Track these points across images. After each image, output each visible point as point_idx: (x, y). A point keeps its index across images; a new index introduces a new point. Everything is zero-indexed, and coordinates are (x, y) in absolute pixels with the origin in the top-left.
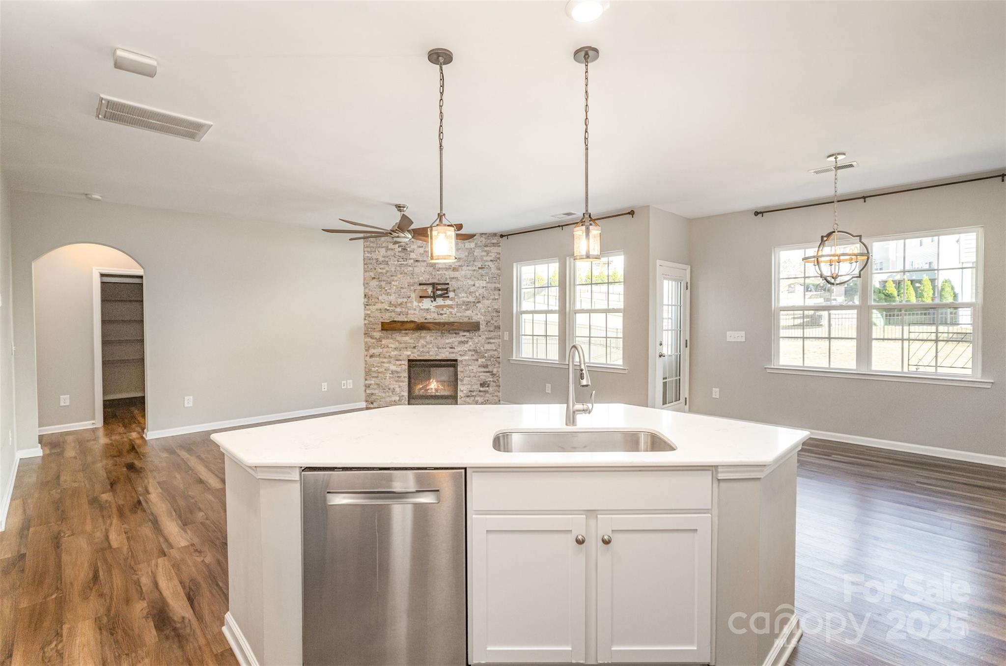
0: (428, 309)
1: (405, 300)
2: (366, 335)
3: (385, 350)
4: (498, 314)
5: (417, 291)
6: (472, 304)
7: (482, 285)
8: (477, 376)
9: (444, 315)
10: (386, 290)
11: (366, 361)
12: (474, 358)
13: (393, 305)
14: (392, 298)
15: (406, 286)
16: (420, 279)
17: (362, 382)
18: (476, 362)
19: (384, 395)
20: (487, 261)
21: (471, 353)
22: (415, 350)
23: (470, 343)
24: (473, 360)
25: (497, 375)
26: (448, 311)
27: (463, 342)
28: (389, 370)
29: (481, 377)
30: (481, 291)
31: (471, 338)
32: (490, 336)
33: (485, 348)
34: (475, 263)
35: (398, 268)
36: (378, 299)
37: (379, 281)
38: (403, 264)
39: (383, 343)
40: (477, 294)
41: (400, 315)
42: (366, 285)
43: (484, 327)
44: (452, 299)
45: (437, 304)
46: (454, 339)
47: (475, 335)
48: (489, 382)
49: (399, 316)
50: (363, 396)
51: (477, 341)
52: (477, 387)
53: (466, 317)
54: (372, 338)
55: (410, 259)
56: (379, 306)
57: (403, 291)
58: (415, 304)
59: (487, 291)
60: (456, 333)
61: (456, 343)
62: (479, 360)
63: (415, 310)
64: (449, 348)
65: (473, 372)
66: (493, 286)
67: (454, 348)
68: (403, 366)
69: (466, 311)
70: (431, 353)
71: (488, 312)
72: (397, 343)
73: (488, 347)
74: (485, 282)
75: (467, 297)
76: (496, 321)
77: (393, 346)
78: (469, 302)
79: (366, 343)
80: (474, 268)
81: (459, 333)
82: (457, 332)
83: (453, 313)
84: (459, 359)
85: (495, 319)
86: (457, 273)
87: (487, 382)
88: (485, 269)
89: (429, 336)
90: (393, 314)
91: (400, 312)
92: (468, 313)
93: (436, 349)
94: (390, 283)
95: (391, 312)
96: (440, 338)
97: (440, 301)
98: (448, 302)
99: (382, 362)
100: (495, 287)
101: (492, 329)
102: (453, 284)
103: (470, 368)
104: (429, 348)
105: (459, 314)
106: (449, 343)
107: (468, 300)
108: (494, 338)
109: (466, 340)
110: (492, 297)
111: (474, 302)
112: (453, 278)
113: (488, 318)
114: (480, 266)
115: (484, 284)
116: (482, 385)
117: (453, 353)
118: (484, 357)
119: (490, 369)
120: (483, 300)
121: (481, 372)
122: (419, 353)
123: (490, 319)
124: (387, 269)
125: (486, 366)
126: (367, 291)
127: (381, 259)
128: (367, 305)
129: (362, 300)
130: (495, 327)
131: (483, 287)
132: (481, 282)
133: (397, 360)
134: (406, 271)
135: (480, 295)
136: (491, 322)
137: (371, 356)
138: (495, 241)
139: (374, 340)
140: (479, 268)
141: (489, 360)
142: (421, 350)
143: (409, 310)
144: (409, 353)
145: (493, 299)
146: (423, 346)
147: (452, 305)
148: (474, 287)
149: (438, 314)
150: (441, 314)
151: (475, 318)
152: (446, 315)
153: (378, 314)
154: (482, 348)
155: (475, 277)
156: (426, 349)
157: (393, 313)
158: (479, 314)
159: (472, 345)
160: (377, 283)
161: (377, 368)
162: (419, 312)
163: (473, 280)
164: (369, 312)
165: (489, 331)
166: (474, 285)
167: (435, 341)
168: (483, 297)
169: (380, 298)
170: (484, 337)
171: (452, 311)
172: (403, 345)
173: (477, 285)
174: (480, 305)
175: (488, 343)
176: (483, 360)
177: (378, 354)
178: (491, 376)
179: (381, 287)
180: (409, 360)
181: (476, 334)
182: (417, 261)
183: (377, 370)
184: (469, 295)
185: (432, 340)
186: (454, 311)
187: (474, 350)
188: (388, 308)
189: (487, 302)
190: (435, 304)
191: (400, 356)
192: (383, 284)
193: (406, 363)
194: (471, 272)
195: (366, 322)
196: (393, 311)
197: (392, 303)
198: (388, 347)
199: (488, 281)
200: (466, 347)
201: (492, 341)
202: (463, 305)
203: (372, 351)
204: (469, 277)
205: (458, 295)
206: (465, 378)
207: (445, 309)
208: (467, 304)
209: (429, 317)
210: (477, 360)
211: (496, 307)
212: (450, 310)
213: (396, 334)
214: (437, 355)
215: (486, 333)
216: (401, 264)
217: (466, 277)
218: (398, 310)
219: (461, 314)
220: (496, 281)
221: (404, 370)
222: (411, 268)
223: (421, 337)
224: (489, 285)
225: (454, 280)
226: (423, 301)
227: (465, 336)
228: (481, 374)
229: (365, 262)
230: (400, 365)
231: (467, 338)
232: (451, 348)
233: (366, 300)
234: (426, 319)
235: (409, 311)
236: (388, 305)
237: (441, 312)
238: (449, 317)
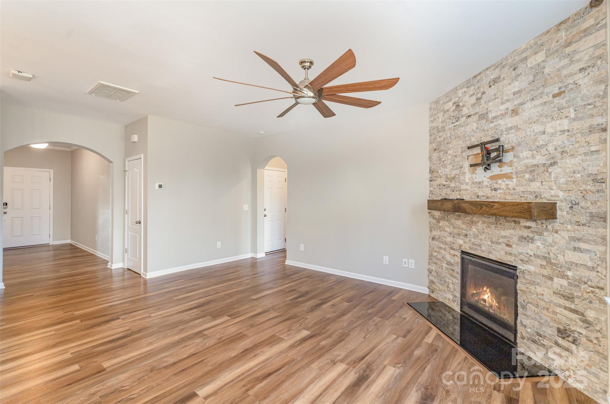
0: (480, 183)
1: (458, 172)
2: (429, 214)
3: (442, 233)
4: (598, 187)
5: (470, 158)
6: (542, 169)
7: (559, 128)
8: (550, 310)
9: (499, 191)
10: (444, 162)
11: (429, 243)
12: (545, 272)
13: (448, 178)
14: (447, 170)
15: (460, 152)
16: (472, 140)
17: (426, 266)
18: (549, 283)
19: (441, 287)
20: (571, 75)
21: (539, 262)
22: (467, 240)
23: (539, 243)
24: (543, 276)
25: (598, 328)
26: (504, 183)
27: (525, 238)
28: (445, 258)
29: (559, 316)
30: (558, 140)
31: (541, 234)
32: (578, 235)
33: (567, 259)
34: (546, 90)
36: (438, 173)
37: (439, 152)
38: (456, 125)
39: (440, 225)
40: (551, 148)
41: (454, 191)
42: (430, 158)
43: (565, 213)
44: (511, 164)
45: (492, 174)
46: (512, 231)
47: (547, 229)
48: (576, 335)
49: (453, 193)
51: (550, 240)
52: (551, 332)
53: (531, 193)
54: (433, 218)
55: (462, 116)
56: (439, 181)
57: (456, 160)
58: (468, 177)
59: (573, 139)
60: (515, 222)
61: (515, 239)
62: (555, 279)
63: (467, 184)
64: (504, 245)
65: (543, 300)
66: (586, 124)
67: (511, 246)
68: (457, 257)
69: (531, 183)
70: (483, 248)
71: (574, 182)
72: (452, 226)
73: (573, 256)
74: (566, 121)
75: (533, 157)
76: (594, 203)
77: (449, 230)
78: (535, 165)
79: (430, 223)
80: (545, 99)
81: (519, 223)
82: (516, 219)
83: (509, 186)
84: (519, 267)
85: (591, 197)
86: (517, 118)
87: (573, 331)
88: (567, 94)
89: (481, 222)
90: (449, 191)
91: (454, 188)
92: (535, 186)
93: (489, 243)
94: (447, 153)
95: (447, 188)
96: (493, 226)
97: (495, 169)
98: (506, 169)
99: (440, 248)
100: (591, 126)
101: (583, 219)
102: (508, 140)
103: (539, 290)
104: (481, 240)
105: (520, 189)
106: (505, 237)
107: (535, 162)
108: (587, 242)
109: (531, 235)
110: (582, 150)
111: (544, 165)
112: (511, 128)
113: (573, 197)
114: (556, 91)
115: (565, 124)
116: (563, 333)
117: (510, 254)
118: (564, 276)
119: (579, 305)
120: (562, 159)
121: (560, 306)
122: (471, 245)
123: (580, 197)
124: (444, 136)
125: (569, 297)
126: (431, 165)
127: (440, 126)
128: (431, 181)
129: (428, 176)
130: (592, 216)
131: (563, 132)
132: (558, 122)
133: (452, 249)
134: (459, 133)
135: (556, 149)
136: (583, 204)
137: (433, 239)
138: (590, 22)
139: (435, 221)
140: (554, 96)
141: (576, 286)
142: (473, 240)
143: (462, 184)
144: (461, 242)
145: (585, 154)
146: (476, 236)
147: (511, 173)
148: (544, 137)
149: (492, 190)
150: (495, 190)
151: (547, 196)
152: (501, 191)
153: (438, 191)
154: (560, 257)
155: (546, 116)
156: (477, 241)
158: (554, 187)
159: (542, 247)
160: (438, 155)
161: (437, 254)
162: (471, 188)
164: (432, 189)
165: (578, 223)
166: (544, 133)
167: (489, 230)
168: (562, 153)
169: (439, 171)
170: (566, 235)
171: (509, 183)
172: (457, 231)
173: (549, 130)
174: (555, 170)
175: (575, 249)
176: (565, 283)
177: (438, 237)
178: (581, 323)
179: (440, 159)
180: (463, 252)
181: (550, 227)
182: (469, 116)
183: (437, 256)
184: (535, 152)
185: (485, 228)
186: (512, 183)
187: (545, 258)
188: (445, 183)
189: (570, 163)
190: (489, 173)
191: (454, 244)
192: (442, 154)
193: (459, 254)
194: (540, 109)
196: (449, 187)
197: (448, 176)
198: (444, 230)
199: (573, 115)
200: (530, 249)
201: (582, 245)
202: (525, 173)
203: (434, 233)
204: (535, 119)
205: (518, 157)
206: (529, 305)
207: (500, 181)
208: (532, 169)
209: (481, 194)
210: (551, 279)
211: (593, 170)
212: (507, 182)
213: (451, 216)
214: (490, 252)
215: (569, 227)
217: (531, 122)
218: (453, 184)
219: (522, 189)
220: (594, 111)
221: (457, 263)
222: (463, 128)
223: (472, 222)
224: (576, 125)
225: (513, 131)
226: (476, 172)
227: (529, 227)
228: (558, 310)
229: (430, 133)
230: (454, 255)
231: (532, 232)
232: (507, 245)
234: (478, 197)
235: (462, 187)
236: (444, 180)
237: (496, 186)
238: (505, 194)
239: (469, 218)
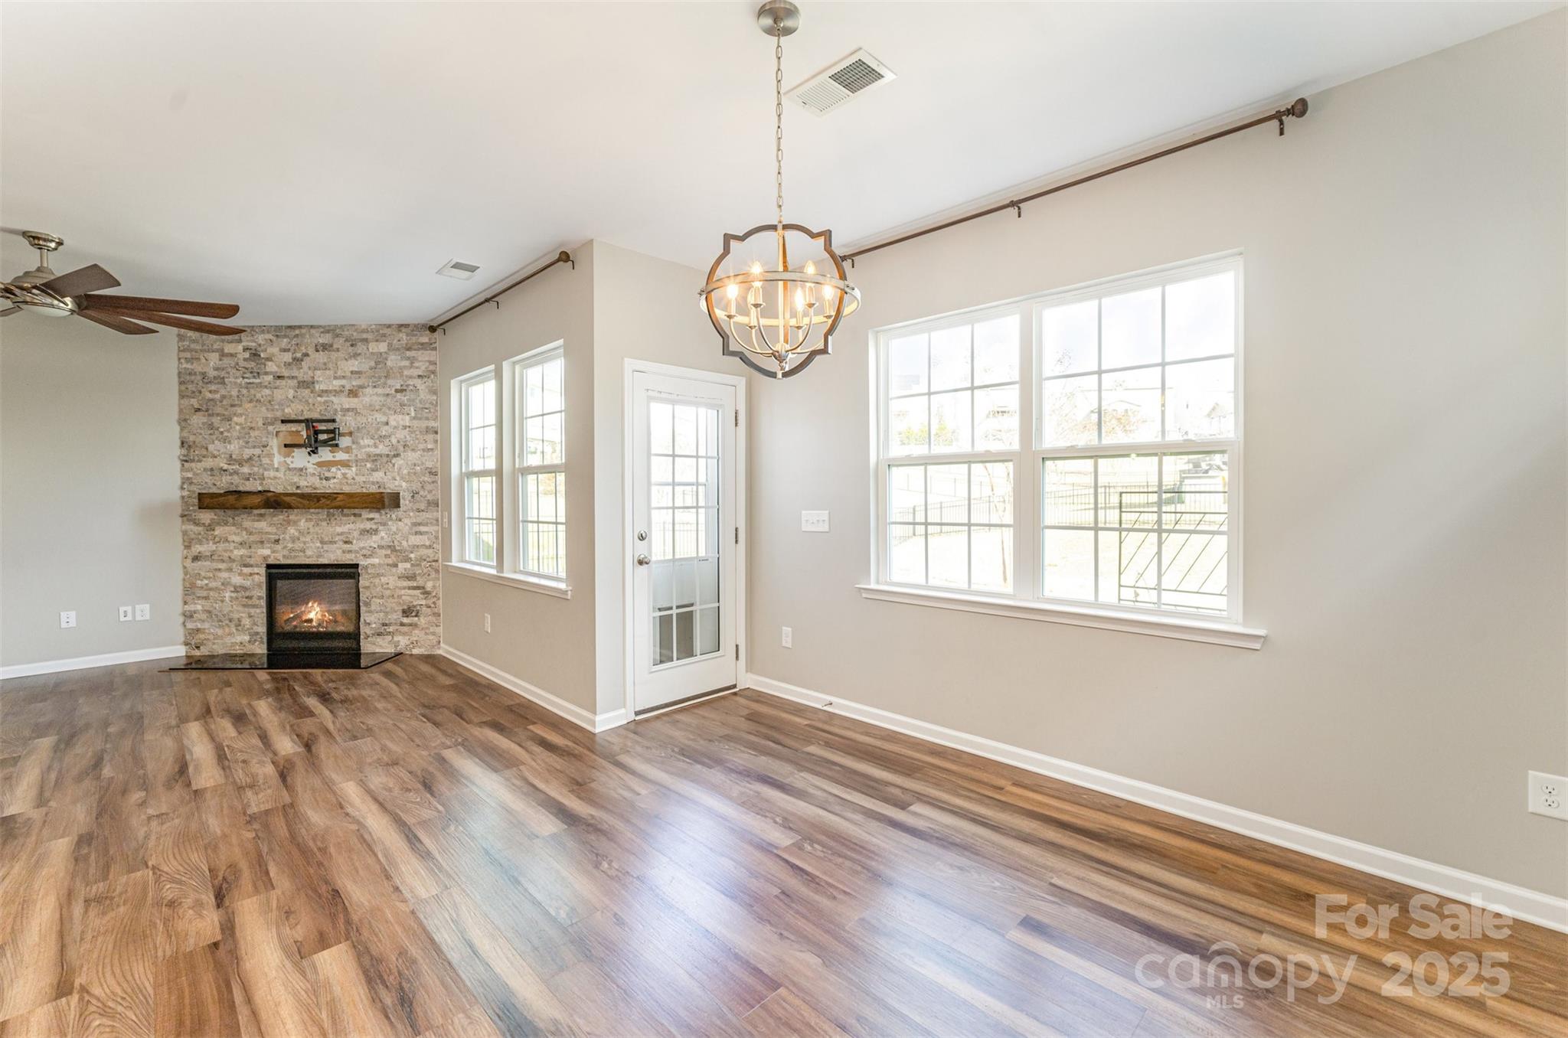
0: (301, 470)
1: (257, 451)
2: (185, 518)
3: (221, 546)
4: (433, 478)
5: (281, 434)
6: (385, 459)
7: (401, 423)
8: (395, 596)
9: (332, 481)
10: (222, 433)
11: (185, 567)
12: (390, 561)
13: (235, 460)
14: (234, 447)
15: (260, 424)
16: (286, 411)
17: (178, 607)
18: (394, 570)
19: (220, 632)
20: (411, 377)
21: (384, 552)
22: (279, 547)
23: (383, 534)
24: (388, 565)
25: (434, 594)
26: (339, 472)
27: (368, 531)
28: (229, 583)
29: (403, 597)
30: (401, 434)
31: (384, 524)
32: (419, 520)
33: (410, 543)
34: (390, 382)
35: (244, 391)
36: (207, 449)
37: (209, 415)
38: (253, 383)
39: (216, 533)
40: (394, 441)
41: (248, 479)
42: (183, 422)
43: (407, 502)
44: (348, 450)
45: (320, 460)
46: (351, 526)
47: (391, 519)
48: (418, 608)
49: (246, 482)
50: (180, 634)
51: (394, 529)
52: (396, 616)
53: (373, 483)
54: (196, 523)
55: (266, 373)
56: (209, 463)
57: (253, 434)
58: (278, 459)
59: (413, 435)
60: (355, 515)
61: (356, 534)
62: (400, 565)
63: (277, 470)
64: (341, 543)
65: (388, 589)
66: (424, 424)
67: (351, 543)
68: (256, 576)
69: (374, 473)
70: (309, 553)
71: (415, 473)
72: (244, 533)
73: (415, 540)
74: (407, 417)
75: (376, 446)
76: (430, 492)
77: (237, 539)
78: (378, 455)
79: (185, 533)
80: (387, 391)
81: (360, 515)
82: (356, 511)
83: (347, 476)
84: (361, 563)
85: (428, 487)
86: (356, 400)
87: (415, 606)
88: (408, 393)
89: (303, 520)
91: (250, 474)
92: (378, 476)
93: (319, 545)
94: (230, 420)
95: (231, 474)
96: (324, 524)
97: (325, 454)
98: (341, 456)
99: (216, 570)
100: (427, 427)
101: (422, 506)
102: (346, 422)
103: (384, 580)
104: (305, 543)
105: (360, 479)
106: (342, 534)
107: (378, 451)
108: (426, 525)
109: (374, 527)
110: (421, 446)
111: (388, 456)
112: (348, 410)
113: (416, 486)
114: (399, 387)
115: (406, 420)
116: (406, 612)
117: (350, 552)
118: (407, 560)
119: (420, 582)
120: (404, 451)
121: (404, 588)
122: (286, 552)
123: (419, 488)
124: (223, 392)
125: (411, 577)
126: (185, 435)
127: (212, 373)
128: (186, 461)
129: (178, 451)
130: (429, 503)
131: (405, 427)
132: (401, 416)
133: (246, 566)
134: (258, 396)
135: (398, 442)
136: (422, 493)
137: (196, 559)
138: (425, 339)
139: (201, 529)
140: (397, 391)
141: (418, 565)
142: (290, 545)
143: (265, 469)
144: (267, 552)
145: (424, 450)
146: (294, 540)
147: (348, 460)
148: (386, 427)
149: (321, 479)
150: (327, 479)
151: (391, 487)
152: (335, 481)
153: (207, 479)
154: (404, 543)
155: (389, 408)
156: (298, 545)
157: (236, 477)
158: (398, 478)
159: (386, 537)
160: (205, 420)
161: (207, 582)
162: (285, 475)
163: (385, 414)
164: (190, 475)
165: (419, 511)
166: (387, 424)
167: (317, 529)
168: (404, 446)
169: (211, 447)
170: (407, 521)
171: (347, 471)
172: (256, 537)
173: (393, 423)
174: (398, 462)
175: (416, 533)
176: (408, 565)
177: (209, 554)
178: (422, 596)
179: (211, 426)
180: (269, 566)
181: (394, 516)
182: (279, 377)
183: (207, 585)
184: (377, 441)
185: (311, 526)
186: (352, 472)
187: (390, 547)
188: (226, 467)
189: (412, 456)
190: (315, 459)
191: (250, 557)
192: (216, 420)
193: (263, 571)
194: (382, 399)
195: (186, 493)
196: (236, 472)
197: (234, 457)
198: (227, 540)
199: (413, 414)
200: (373, 541)
201: (423, 529)
202: (366, 461)
203: (197, 549)
204: (377, 407)
205: (358, 443)
206: (374, 599)
207: (333, 469)
208: (375, 458)
209: (303, 483)
210: (396, 566)
211: (429, 464)
212: (344, 470)
213: (242, 516)
214: (320, 556)
215: (411, 514)
216: (250, 383)
217: (371, 408)
218: (246, 470)
219: (363, 479)
220: (430, 415)
221: (259, 585)
222: (267, 392)
223: (289, 522)
224: (416, 423)
225: (350, 414)
226: (294, 454)
227: (372, 519)
228: (403, 592)
229: (182, 379)
230: (251, 574)
231: (376, 523)
232: (346, 542)
233: (184, 451)
234: (298, 487)
235: (266, 473)
236: (225, 461)
237: (327, 474)
238: (341, 483)
239: (281, 517)
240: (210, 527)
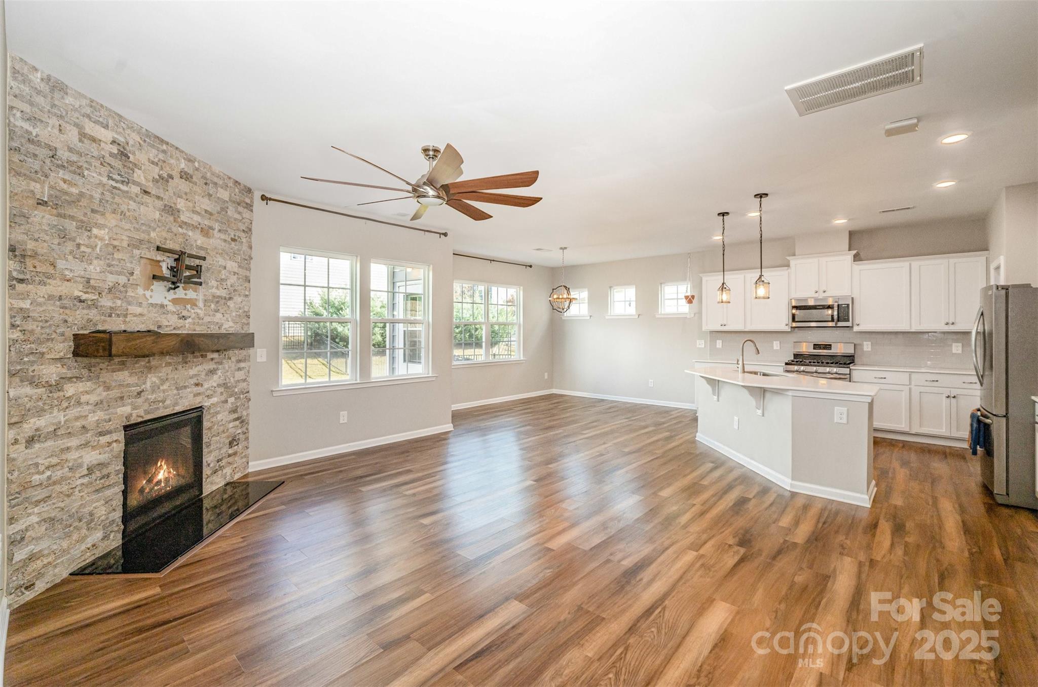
1: (122, 280)
2: (16, 380)
3: (74, 412)
5: (143, 262)
8: (226, 430)
10: (78, 245)
11: (11, 460)
12: (223, 398)
13: (94, 288)
14: (95, 269)
15: (125, 244)
18: (226, 405)
19: (65, 544)
20: (239, 230)
21: (219, 390)
22: (140, 401)
23: (220, 373)
24: (222, 402)
25: (247, 421)
26: (193, 311)
27: (211, 372)
28: (80, 466)
29: (230, 430)
30: (233, 279)
31: (222, 363)
32: (239, 358)
34: (229, 229)
35: (108, 196)
36: (53, 265)
37: (59, 215)
38: (119, 189)
40: (229, 285)
41: (110, 316)
42: (16, 218)
46: (200, 368)
47: (225, 358)
49: (108, 319)
51: (226, 367)
52: (225, 450)
53: (215, 324)
54: (33, 382)
55: (134, 183)
56: (55, 287)
57: (117, 255)
58: (141, 292)
59: (239, 282)
60: (203, 356)
61: (203, 376)
62: (229, 400)
63: (141, 305)
64: (193, 386)
65: (221, 425)
66: (245, 273)
67: (200, 385)
68: (114, 445)
69: (215, 314)
71: (239, 316)
75: (218, 288)
77: (93, 398)
79: (13, 402)
80: (227, 237)
81: (206, 356)
83: (199, 316)
84: (205, 404)
87: (236, 436)
88: (237, 243)
90: (93, 314)
91: (111, 308)
93: (175, 392)
95: (89, 307)
98: (191, 294)
99: (62, 450)
100: (246, 276)
103: (219, 417)
104: (164, 391)
106: (193, 376)
107: (220, 293)
108: (244, 361)
109: (215, 367)
110: (244, 292)
111: (225, 298)
112: (202, 248)
113: (239, 327)
114: (232, 236)
116: (231, 444)
117: (198, 394)
118: (233, 394)
119: (239, 413)
120: (234, 295)
121: (231, 421)
122: (146, 406)
125: (235, 410)
126: (21, 237)
127: (63, 154)
128: (21, 281)
133: (101, 434)
134: (124, 207)
137: (30, 441)
139: (41, 391)
140: (231, 239)
141: (238, 398)
142: (151, 397)
143: (129, 303)
144: (127, 410)
146: (154, 389)
147: (198, 300)
149: (180, 318)
150: (185, 318)
151: (225, 327)
153: (55, 312)
154: (232, 380)
155: (227, 254)
157: (94, 311)
158: (230, 320)
159: (222, 375)
160: (55, 220)
161: (48, 473)
162: (147, 312)
164: (26, 304)
167: (174, 374)
168: (234, 291)
169: (61, 264)
170: (234, 359)
171: (198, 311)
172: (114, 393)
173: (228, 268)
174: (231, 304)
175: (239, 369)
176: (233, 400)
177: (51, 429)
178: (240, 425)
179: (64, 236)
180: (128, 428)
182: (145, 192)
183: (49, 478)
184: (218, 284)
186: (202, 312)
187: (224, 384)
189: (238, 300)
191: (110, 420)
192: (71, 226)
193: (120, 436)
194: (222, 243)
195: (16, 335)
196: (94, 305)
197: (92, 282)
198: (79, 403)
200: (214, 381)
201: (242, 365)
202: (212, 302)
203: (32, 424)
204: (220, 251)
210: (226, 401)
211: (246, 309)
212: (195, 310)
213: (102, 366)
214: (176, 404)
216: (115, 188)
218: (106, 302)
219: (209, 319)
220: (247, 266)
221: (117, 455)
225: (202, 252)
226: (152, 287)
228: (230, 425)
229: (15, 144)
230: (109, 444)
232: (197, 385)
233: (13, 265)
234: (159, 327)
235: (129, 307)
236: (81, 287)
237: (185, 313)
238: (194, 324)
239: (142, 363)
240: (56, 387)
